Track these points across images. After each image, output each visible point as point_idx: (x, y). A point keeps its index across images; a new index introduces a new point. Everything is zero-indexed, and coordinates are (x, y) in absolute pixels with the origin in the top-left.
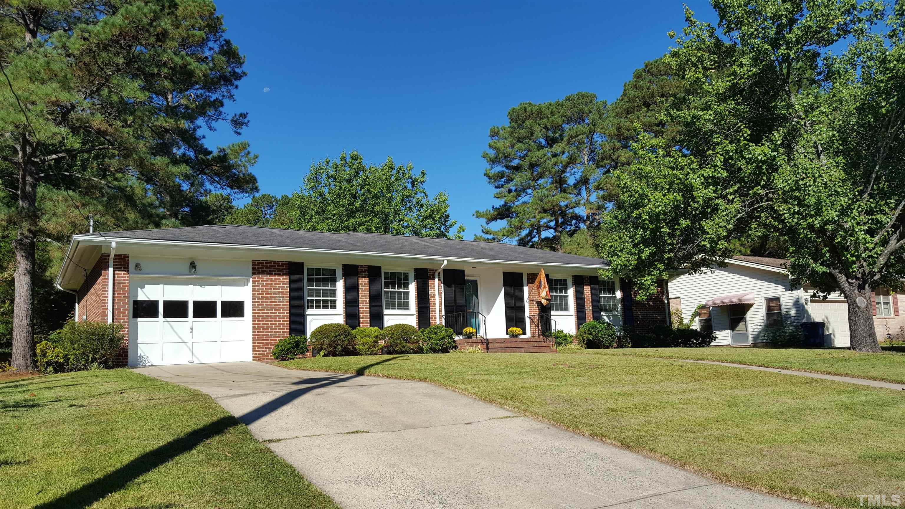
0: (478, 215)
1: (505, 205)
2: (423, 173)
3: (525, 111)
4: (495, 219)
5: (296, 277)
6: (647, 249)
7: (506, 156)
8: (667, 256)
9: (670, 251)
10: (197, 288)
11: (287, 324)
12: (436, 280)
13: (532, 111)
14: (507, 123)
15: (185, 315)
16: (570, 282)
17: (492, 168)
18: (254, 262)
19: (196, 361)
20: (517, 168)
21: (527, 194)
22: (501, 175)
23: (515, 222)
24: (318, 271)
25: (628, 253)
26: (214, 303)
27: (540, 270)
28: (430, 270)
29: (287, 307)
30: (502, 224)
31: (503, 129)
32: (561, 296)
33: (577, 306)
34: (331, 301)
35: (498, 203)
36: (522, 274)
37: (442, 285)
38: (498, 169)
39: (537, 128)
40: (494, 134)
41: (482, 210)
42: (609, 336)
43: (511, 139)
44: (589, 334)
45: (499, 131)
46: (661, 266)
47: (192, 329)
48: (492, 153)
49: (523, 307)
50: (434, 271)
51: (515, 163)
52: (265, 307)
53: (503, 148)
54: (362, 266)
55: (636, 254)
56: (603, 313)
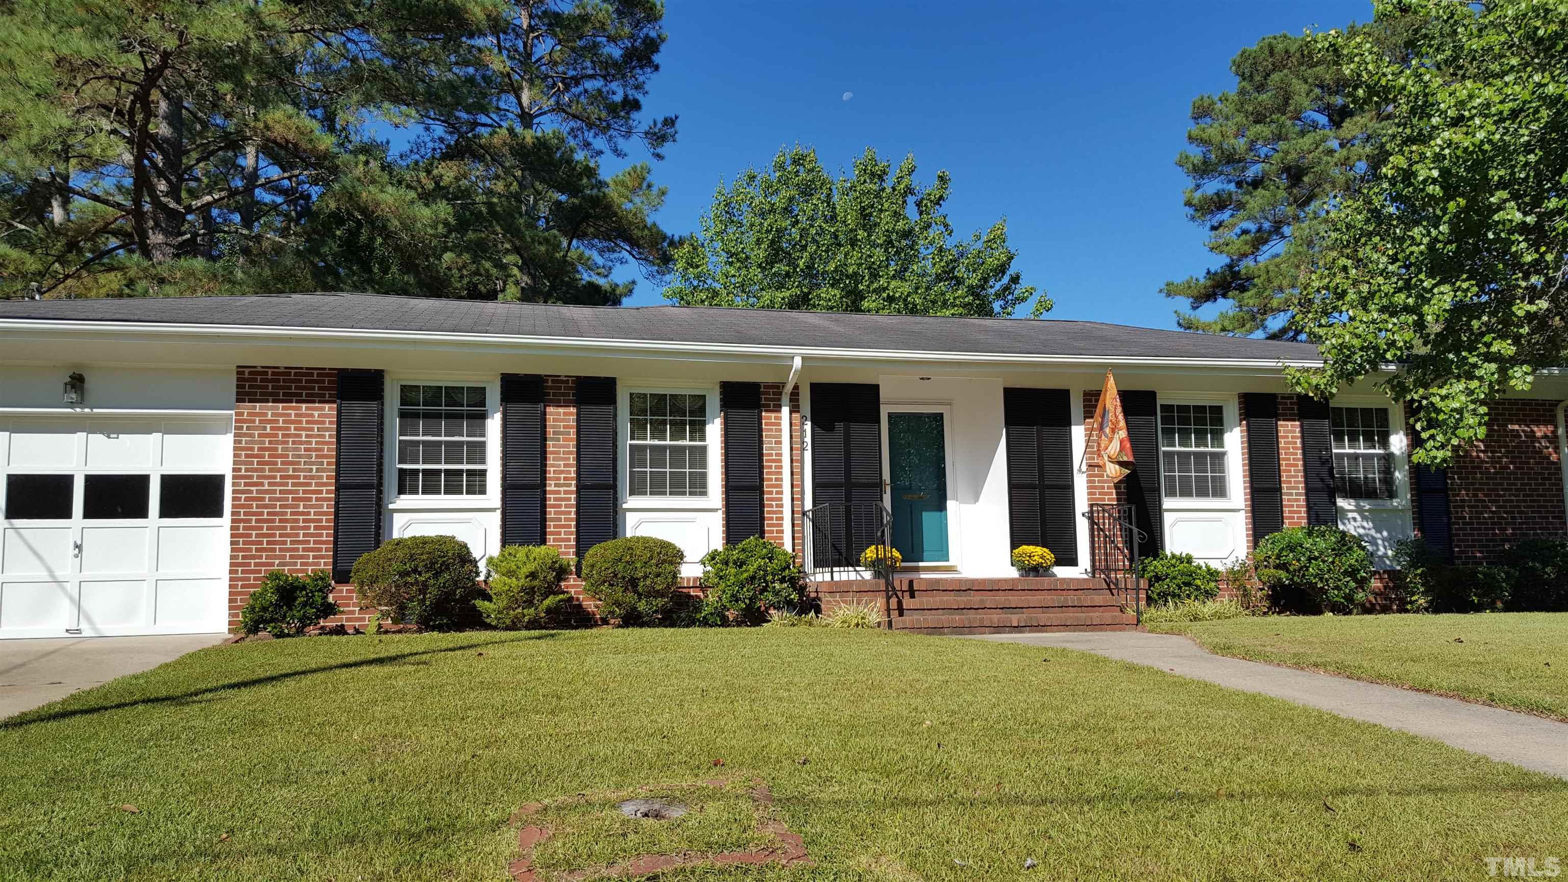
0: (1170, 291)
1: (1230, 266)
2: (942, 178)
3: (1272, 53)
4: (1208, 296)
5: (358, 408)
6: (1445, 288)
7: (1231, 159)
8: (1521, 309)
9: (1533, 294)
10: (97, 439)
11: (327, 535)
12: (785, 410)
13: (1287, 52)
14: (1232, 86)
15: (65, 512)
16: (1231, 411)
17: (1198, 186)
18: (240, 370)
19: (87, 632)
20: (1256, 183)
21: (1283, 237)
22: (1220, 203)
23: (1250, 298)
24: (434, 394)
25: (1383, 310)
26: (143, 481)
27: (1105, 379)
28: (768, 386)
29: (328, 491)
30: (1225, 306)
31: (1224, 99)
32: (1200, 457)
33: (1252, 482)
34: (470, 473)
35: (1218, 262)
36: (1068, 392)
37: (808, 427)
38: (1212, 187)
39: (1299, 87)
40: (1202, 113)
41: (1179, 278)
42: (1346, 573)
43: (1240, 118)
44: (1277, 567)
45: (1213, 103)
46: (1506, 348)
47: (78, 547)
48: (1196, 154)
49: (1068, 488)
50: (778, 388)
51: (1252, 172)
52: (266, 492)
53: (1220, 138)
54: (556, 379)
55: (1407, 309)
56: (1341, 503)
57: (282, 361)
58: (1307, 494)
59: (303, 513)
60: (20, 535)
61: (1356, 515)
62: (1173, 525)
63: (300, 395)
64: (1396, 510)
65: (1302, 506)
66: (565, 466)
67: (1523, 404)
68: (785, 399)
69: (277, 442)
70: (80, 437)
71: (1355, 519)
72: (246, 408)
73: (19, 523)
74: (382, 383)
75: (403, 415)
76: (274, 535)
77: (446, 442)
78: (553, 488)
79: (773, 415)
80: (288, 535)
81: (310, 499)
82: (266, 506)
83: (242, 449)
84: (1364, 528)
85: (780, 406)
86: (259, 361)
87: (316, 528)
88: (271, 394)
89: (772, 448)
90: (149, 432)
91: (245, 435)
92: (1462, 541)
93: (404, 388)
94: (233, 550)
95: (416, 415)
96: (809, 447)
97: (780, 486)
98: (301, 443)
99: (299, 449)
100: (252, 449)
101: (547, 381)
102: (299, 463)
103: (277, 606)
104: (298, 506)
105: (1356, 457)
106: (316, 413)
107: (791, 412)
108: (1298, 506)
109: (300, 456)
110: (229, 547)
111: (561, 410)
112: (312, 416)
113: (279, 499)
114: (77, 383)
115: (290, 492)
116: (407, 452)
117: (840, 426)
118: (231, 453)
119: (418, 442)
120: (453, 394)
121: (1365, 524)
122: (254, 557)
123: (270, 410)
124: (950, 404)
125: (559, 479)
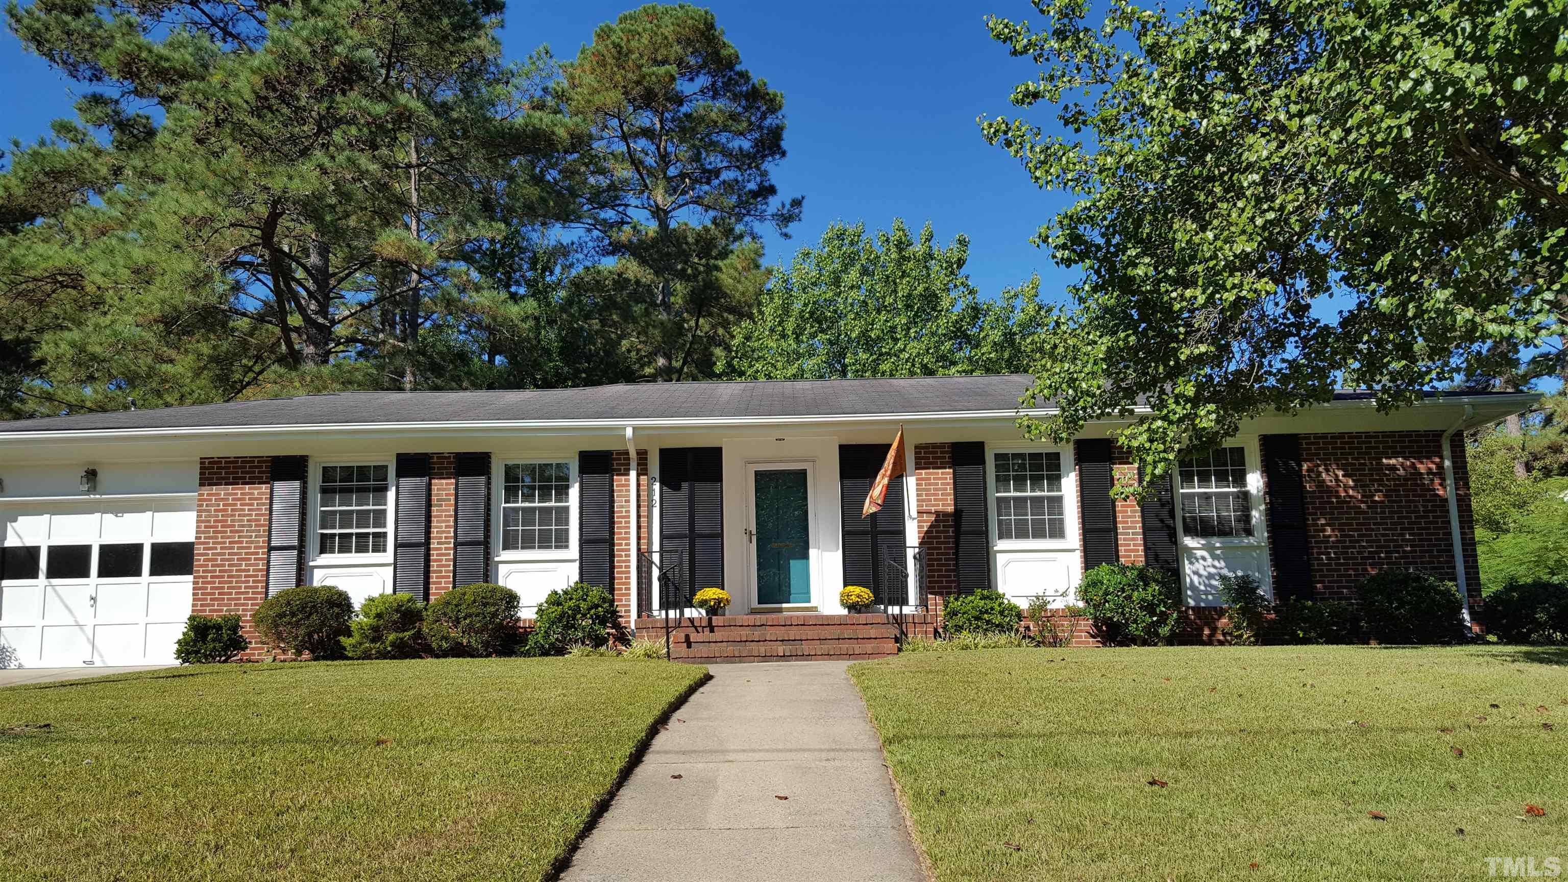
57: (231, 453)
58: (1144, 533)
59: (245, 571)
60: (55, 591)
61: (1204, 553)
62: (1006, 565)
63: (245, 478)
64: (1251, 547)
65: (1139, 545)
66: (447, 527)
67: (1400, 436)
68: (633, 464)
69: (227, 516)
70: (46, 517)
71: (1204, 559)
72: (206, 491)
73: (55, 581)
74: (307, 466)
75: (324, 491)
76: (223, 588)
77: (358, 511)
78: (436, 546)
79: (623, 478)
80: (233, 588)
81: (250, 559)
82: (218, 566)
83: (202, 522)
84: (1214, 567)
85: (629, 470)
86: (216, 454)
87: (254, 582)
88: (223, 478)
89: (622, 507)
90: (143, 511)
91: (205, 511)
92: (1325, 576)
93: (325, 469)
94: (194, 600)
95: (333, 491)
96: (658, 504)
97: (628, 539)
98: (245, 515)
99: (242, 521)
100: (209, 521)
101: (432, 458)
102: (242, 531)
103: (195, 641)
104: (241, 565)
105: (1207, 497)
106: (256, 492)
107: (638, 475)
108: (1135, 545)
109: (243, 526)
110: (191, 598)
111: (444, 481)
112: (253, 494)
113: (228, 560)
114: (91, 475)
115: (236, 554)
116: (327, 520)
117: (685, 485)
118: (195, 525)
119: (335, 512)
120: (363, 472)
121: (1216, 563)
122: (208, 605)
123: (222, 491)
124: (814, 461)
125: (441, 538)
